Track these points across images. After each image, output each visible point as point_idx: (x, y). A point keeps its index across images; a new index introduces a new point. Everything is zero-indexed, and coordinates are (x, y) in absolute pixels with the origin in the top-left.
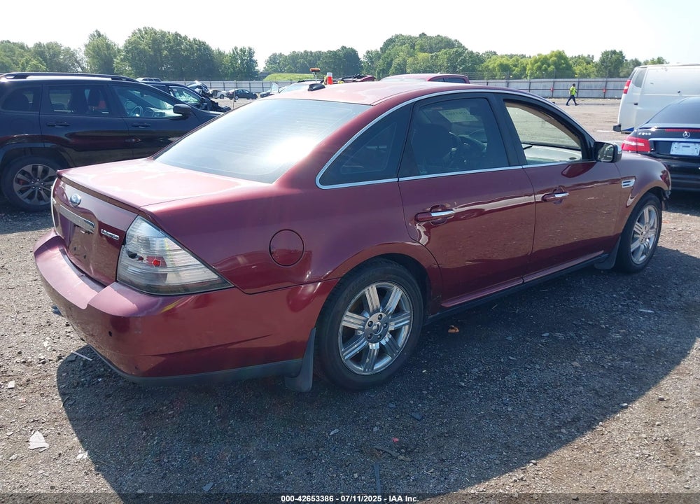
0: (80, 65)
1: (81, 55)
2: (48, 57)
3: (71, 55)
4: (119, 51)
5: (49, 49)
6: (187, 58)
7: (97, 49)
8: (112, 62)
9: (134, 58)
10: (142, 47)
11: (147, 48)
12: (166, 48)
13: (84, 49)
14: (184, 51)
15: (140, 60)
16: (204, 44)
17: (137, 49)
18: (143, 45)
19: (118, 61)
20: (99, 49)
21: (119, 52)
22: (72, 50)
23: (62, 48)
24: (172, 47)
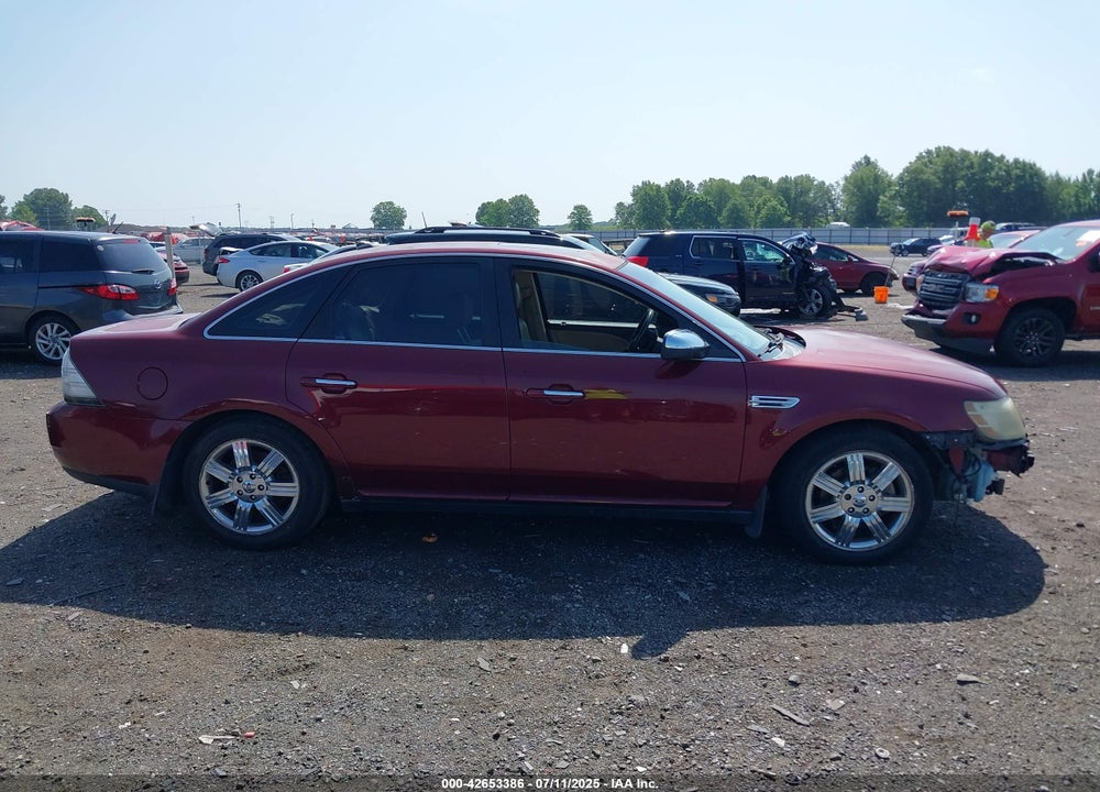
0: (833, 207)
1: (838, 192)
2: (793, 196)
3: (824, 190)
4: (890, 184)
5: (796, 184)
6: (997, 191)
7: (860, 182)
8: (877, 200)
9: (909, 194)
10: (925, 177)
11: (933, 178)
12: (963, 178)
13: (842, 183)
14: (993, 180)
15: (920, 197)
16: (1032, 166)
17: (917, 180)
18: (928, 175)
19: (885, 199)
20: (863, 183)
21: (889, 186)
22: (827, 184)
23: (815, 183)
24: (973, 174)
